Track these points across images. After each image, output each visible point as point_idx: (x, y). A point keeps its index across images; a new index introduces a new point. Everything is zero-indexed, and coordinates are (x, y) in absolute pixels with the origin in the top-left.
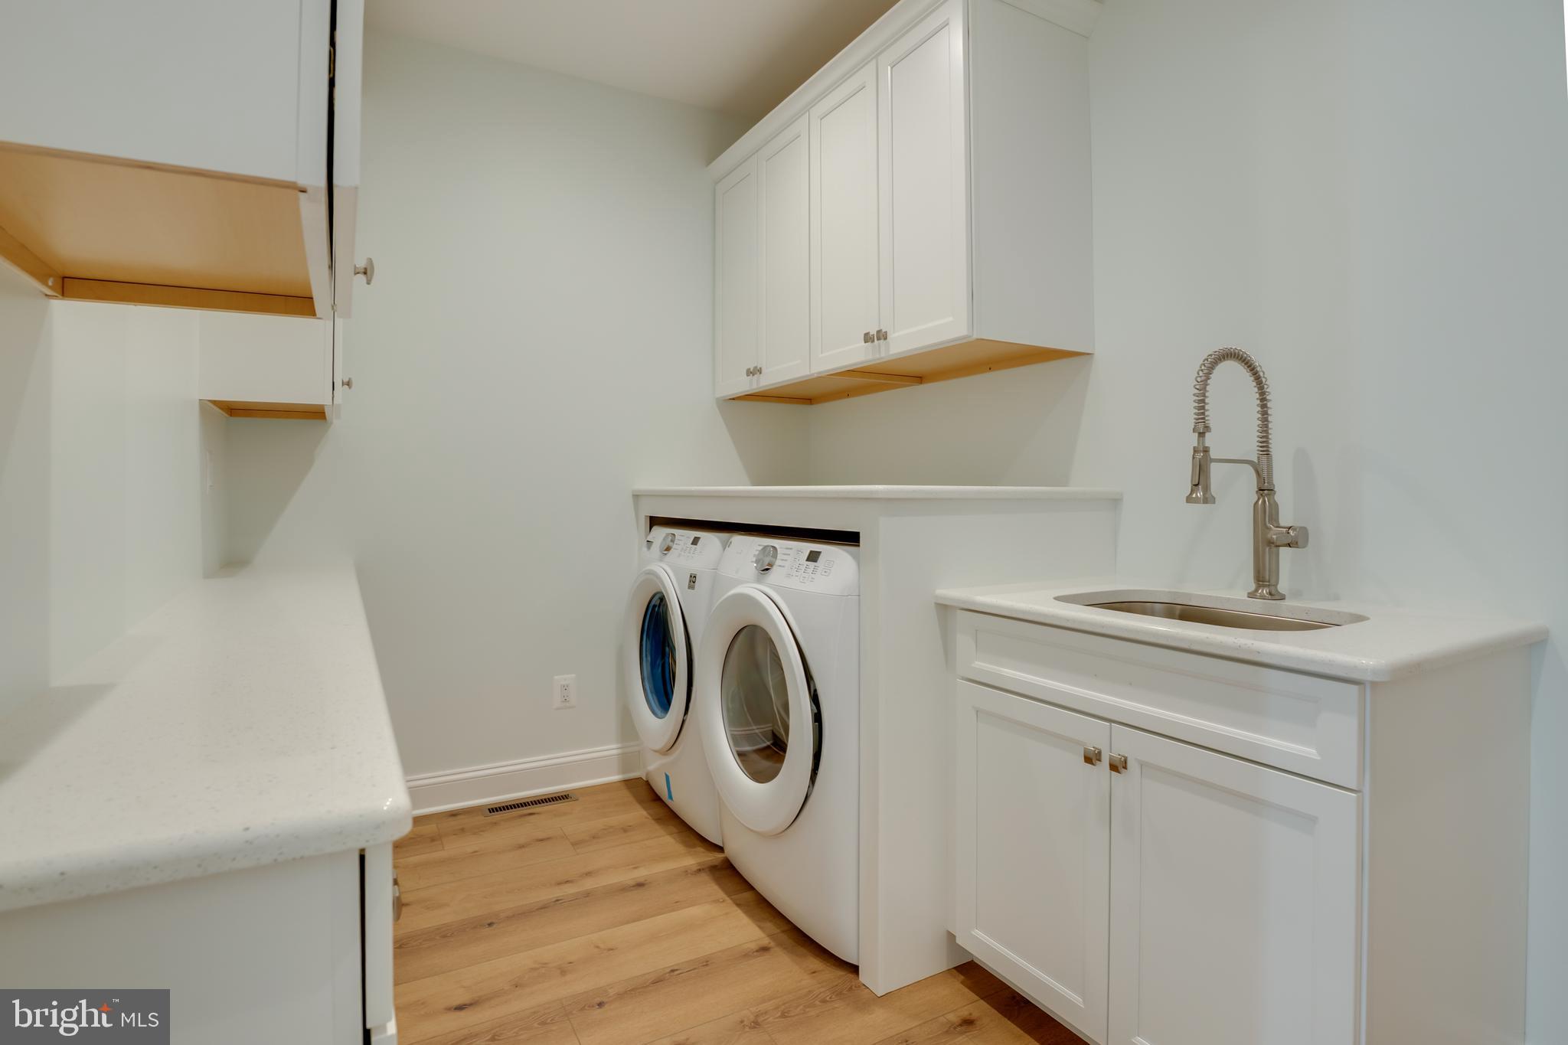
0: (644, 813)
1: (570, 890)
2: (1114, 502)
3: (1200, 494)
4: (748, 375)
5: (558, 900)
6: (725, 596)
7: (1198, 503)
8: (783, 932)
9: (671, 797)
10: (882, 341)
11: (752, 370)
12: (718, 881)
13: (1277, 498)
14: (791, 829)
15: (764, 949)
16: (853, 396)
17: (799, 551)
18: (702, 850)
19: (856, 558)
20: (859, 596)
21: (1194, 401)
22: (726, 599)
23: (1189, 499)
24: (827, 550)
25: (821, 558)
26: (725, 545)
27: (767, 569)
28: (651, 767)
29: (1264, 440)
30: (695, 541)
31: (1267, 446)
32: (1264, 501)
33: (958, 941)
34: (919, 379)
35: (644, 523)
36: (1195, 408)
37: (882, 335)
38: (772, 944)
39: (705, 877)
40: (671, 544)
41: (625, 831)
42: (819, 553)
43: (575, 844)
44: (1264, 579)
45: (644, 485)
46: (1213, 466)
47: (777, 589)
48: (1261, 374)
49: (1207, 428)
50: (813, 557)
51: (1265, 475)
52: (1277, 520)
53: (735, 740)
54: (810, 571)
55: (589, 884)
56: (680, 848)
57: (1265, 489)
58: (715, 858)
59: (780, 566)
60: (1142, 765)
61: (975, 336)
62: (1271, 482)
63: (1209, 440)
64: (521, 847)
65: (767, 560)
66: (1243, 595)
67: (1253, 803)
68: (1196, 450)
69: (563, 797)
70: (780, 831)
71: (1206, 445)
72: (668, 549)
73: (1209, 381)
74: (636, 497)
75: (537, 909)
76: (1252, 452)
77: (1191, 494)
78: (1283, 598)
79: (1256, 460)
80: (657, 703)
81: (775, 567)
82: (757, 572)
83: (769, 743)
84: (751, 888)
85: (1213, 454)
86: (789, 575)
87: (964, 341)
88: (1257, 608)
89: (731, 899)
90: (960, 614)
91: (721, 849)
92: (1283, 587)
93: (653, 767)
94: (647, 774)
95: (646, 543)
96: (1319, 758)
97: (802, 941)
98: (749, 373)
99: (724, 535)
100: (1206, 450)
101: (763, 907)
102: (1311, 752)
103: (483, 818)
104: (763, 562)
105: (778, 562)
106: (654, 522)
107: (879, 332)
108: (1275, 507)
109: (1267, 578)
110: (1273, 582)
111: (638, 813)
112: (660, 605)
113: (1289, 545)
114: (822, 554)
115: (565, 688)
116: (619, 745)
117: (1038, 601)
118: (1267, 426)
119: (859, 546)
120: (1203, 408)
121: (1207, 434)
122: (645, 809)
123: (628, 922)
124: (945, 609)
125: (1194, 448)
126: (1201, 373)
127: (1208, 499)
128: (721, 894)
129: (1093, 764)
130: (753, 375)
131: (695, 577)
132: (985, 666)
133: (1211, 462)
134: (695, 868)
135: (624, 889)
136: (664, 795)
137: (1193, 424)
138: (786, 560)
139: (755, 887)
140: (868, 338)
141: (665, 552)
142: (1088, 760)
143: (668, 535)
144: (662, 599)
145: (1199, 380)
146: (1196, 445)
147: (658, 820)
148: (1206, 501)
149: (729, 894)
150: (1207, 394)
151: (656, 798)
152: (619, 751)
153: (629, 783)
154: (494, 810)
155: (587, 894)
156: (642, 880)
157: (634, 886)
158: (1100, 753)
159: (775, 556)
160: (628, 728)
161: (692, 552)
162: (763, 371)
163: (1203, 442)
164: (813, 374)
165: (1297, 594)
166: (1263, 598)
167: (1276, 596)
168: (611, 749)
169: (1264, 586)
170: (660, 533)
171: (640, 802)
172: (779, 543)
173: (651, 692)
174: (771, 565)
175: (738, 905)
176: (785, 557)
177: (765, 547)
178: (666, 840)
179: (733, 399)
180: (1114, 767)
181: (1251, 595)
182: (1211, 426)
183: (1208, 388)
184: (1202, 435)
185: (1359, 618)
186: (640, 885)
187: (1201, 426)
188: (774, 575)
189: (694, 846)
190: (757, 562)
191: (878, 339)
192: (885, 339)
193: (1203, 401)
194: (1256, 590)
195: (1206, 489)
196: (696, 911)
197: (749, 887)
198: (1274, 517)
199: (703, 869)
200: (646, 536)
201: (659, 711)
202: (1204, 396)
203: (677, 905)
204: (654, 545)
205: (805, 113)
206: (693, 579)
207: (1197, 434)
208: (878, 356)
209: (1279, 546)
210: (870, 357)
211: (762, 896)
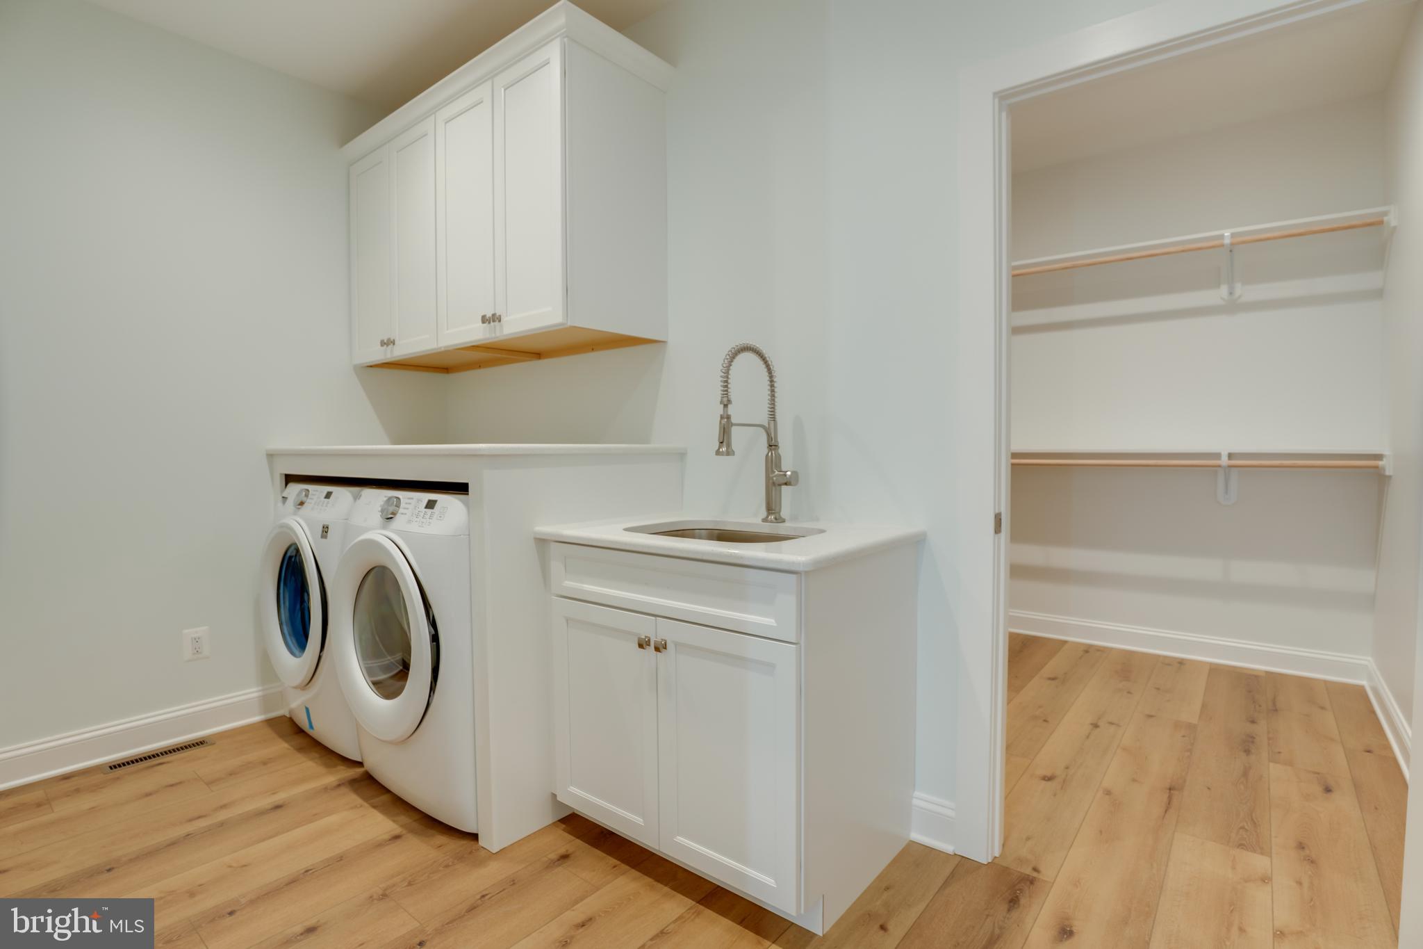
0: (285, 745)
1: (202, 823)
2: (682, 455)
3: (724, 449)
4: (382, 346)
5: (188, 835)
6: (353, 543)
7: (723, 455)
8: (415, 821)
9: (311, 727)
10: (497, 322)
11: (385, 341)
12: (356, 791)
13: (780, 451)
14: (416, 733)
15: (397, 837)
16: (484, 367)
17: (419, 500)
18: (342, 767)
19: (466, 504)
20: (469, 535)
21: (721, 381)
22: (355, 544)
23: (718, 453)
24: (441, 498)
25: (437, 506)
26: (356, 497)
27: (391, 518)
28: (294, 705)
29: (772, 410)
30: (328, 495)
31: (774, 415)
32: (772, 454)
33: (558, 799)
34: (538, 355)
35: (279, 481)
36: (722, 386)
37: (496, 318)
38: (404, 832)
39: (344, 790)
40: (304, 499)
41: (265, 763)
42: (435, 501)
43: (209, 783)
44: (772, 508)
45: (277, 444)
46: (734, 430)
47: (398, 532)
48: (770, 363)
49: (729, 401)
50: (431, 505)
51: (773, 436)
52: (780, 467)
53: (369, 672)
54: (427, 517)
55: (222, 816)
56: (321, 769)
57: (772, 446)
58: (356, 772)
59: (402, 514)
60: (676, 644)
61: (569, 324)
62: (776, 441)
63: (731, 410)
64: (148, 795)
65: (391, 509)
66: (758, 520)
67: (739, 660)
68: (722, 417)
69: (200, 743)
70: (406, 737)
71: (729, 413)
72: (302, 504)
73: (731, 367)
74: (271, 456)
75: (166, 847)
76: (763, 418)
77: (719, 449)
78: (784, 521)
79: (767, 426)
80: (296, 645)
81: (398, 515)
82: (381, 519)
83: (401, 668)
84: (387, 791)
85: (733, 420)
86: (410, 521)
87: (561, 327)
88: (767, 529)
89: (369, 804)
90: (554, 546)
91: (360, 764)
92: (785, 513)
93: (295, 704)
94: (290, 712)
95: (281, 499)
96: (775, 625)
97: (431, 824)
98: (383, 343)
99: (355, 489)
100: (728, 417)
101: (398, 804)
102: (770, 621)
103: (102, 775)
104: (387, 512)
105: (401, 510)
106: (289, 479)
107: (494, 315)
108: (779, 457)
109: (774, 507)
110: (777, 510)
111: (282, 746)
112: (296, 556)
113: (786, 484)
114: (438, 502)
115: (196, 640)
116: (260, 688)
117: (612, 532)
118: (774, 400)
119: (468, 494)
120: (726, 386)
121: (729, 406)
122: (287, 741)
123: (264, 840)
124: (542, 543)
125: (721, 415)
126: (726, 361)
127: (730, 453)
128: (359, 801)
129: (643, 648)
130: (387, 346)
131: (328, 527)
132: (572, 584)
133: (732, 426)
134: (337, 783)
135: (260, 813)
136: (305, 726)
137: (720, 396)
138: (407, 509)
139: (392, 790)
140: (484, 320)
141: (300, 507)
142: (641, 646)
143: (302, 490)
144: (297, 550)
145: (724, 365)
146: (722, 413)
147: (300, 749)
148: (728, 453)
149: (366, 799)
150: (729, 376)
151: (300, 731)
152: (261, 693)
153: (271, 723)
154: (114, 767)
155: (222, 824)
156: (280, 803)
157: (272, 809)
158: (649, 640)
159: (398, 506)
160: (267, 671)
161: (325, 505)
162: (396, 343)
163: (727, 411)
164: (441, 348)
165: (795, 518)
166: (771, 522)
167: (778, 520)
168: (252, 692)
169: (772, 514)
170: (295, 489)
171: (282, 736)
172: (403, 495)
173: (290, 635)
174: (394, 514)
175: (374, 807)
176: (407, 506)
177: (390, 498)
178: (308, 765)
179: (371, 366)
180: (657, 649)
181: (765, 520)
182: (732, 400)
183: (730, 372)
184: (726, 406)
185: (822, 531)
186: (278, 807)
187: (725, 399)
188: (399, 522)
189: (335, 766)
190: (382, 511)
191: (494, 321)
192: (500, 321)
193: (726, 382)
194: (767, 517)
195: (729, 445)
196: (334, 819)
197: (385, 790)
198: (778, 466)
199: (343, 784)
200: (282, 492)
201: (296, 651)
202: (728, 378)
203: (315, 817)
204: (288, 501)
205: (431, 115)
206: (325, 529)
207: (722, 406)
208: (493, 335)
209: (780, 485)
210: (488, 336)
211: (396, 795)
